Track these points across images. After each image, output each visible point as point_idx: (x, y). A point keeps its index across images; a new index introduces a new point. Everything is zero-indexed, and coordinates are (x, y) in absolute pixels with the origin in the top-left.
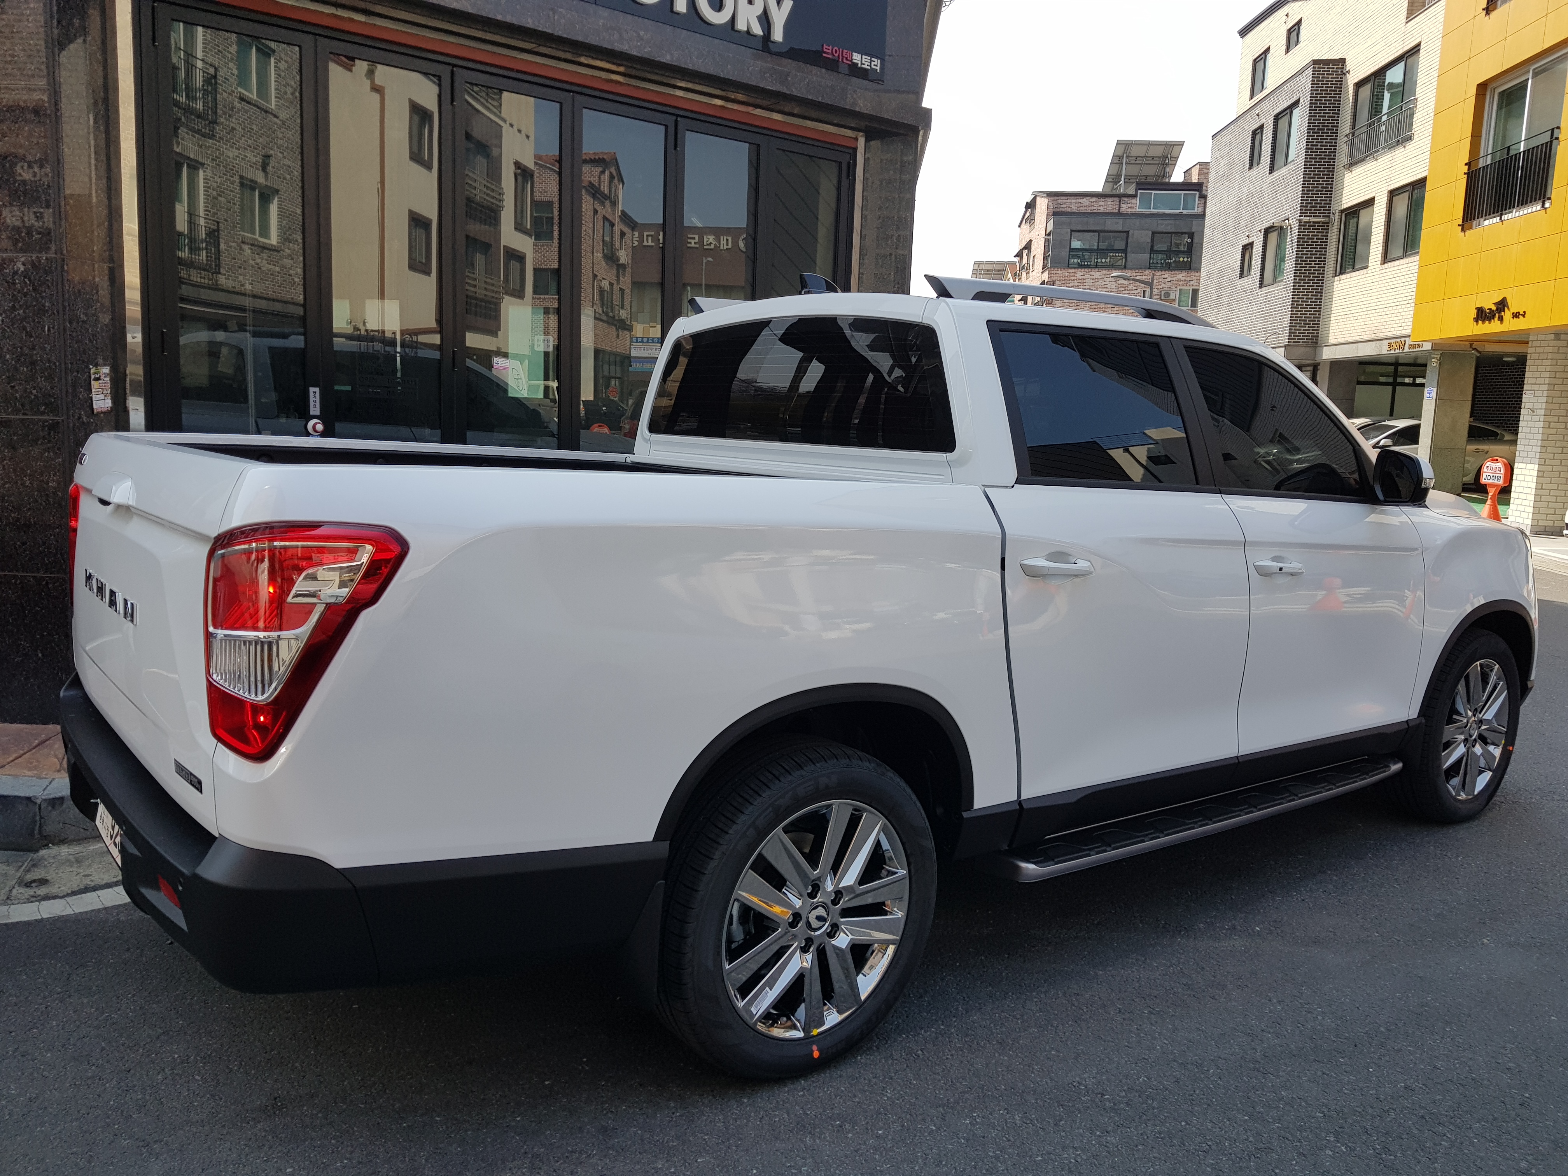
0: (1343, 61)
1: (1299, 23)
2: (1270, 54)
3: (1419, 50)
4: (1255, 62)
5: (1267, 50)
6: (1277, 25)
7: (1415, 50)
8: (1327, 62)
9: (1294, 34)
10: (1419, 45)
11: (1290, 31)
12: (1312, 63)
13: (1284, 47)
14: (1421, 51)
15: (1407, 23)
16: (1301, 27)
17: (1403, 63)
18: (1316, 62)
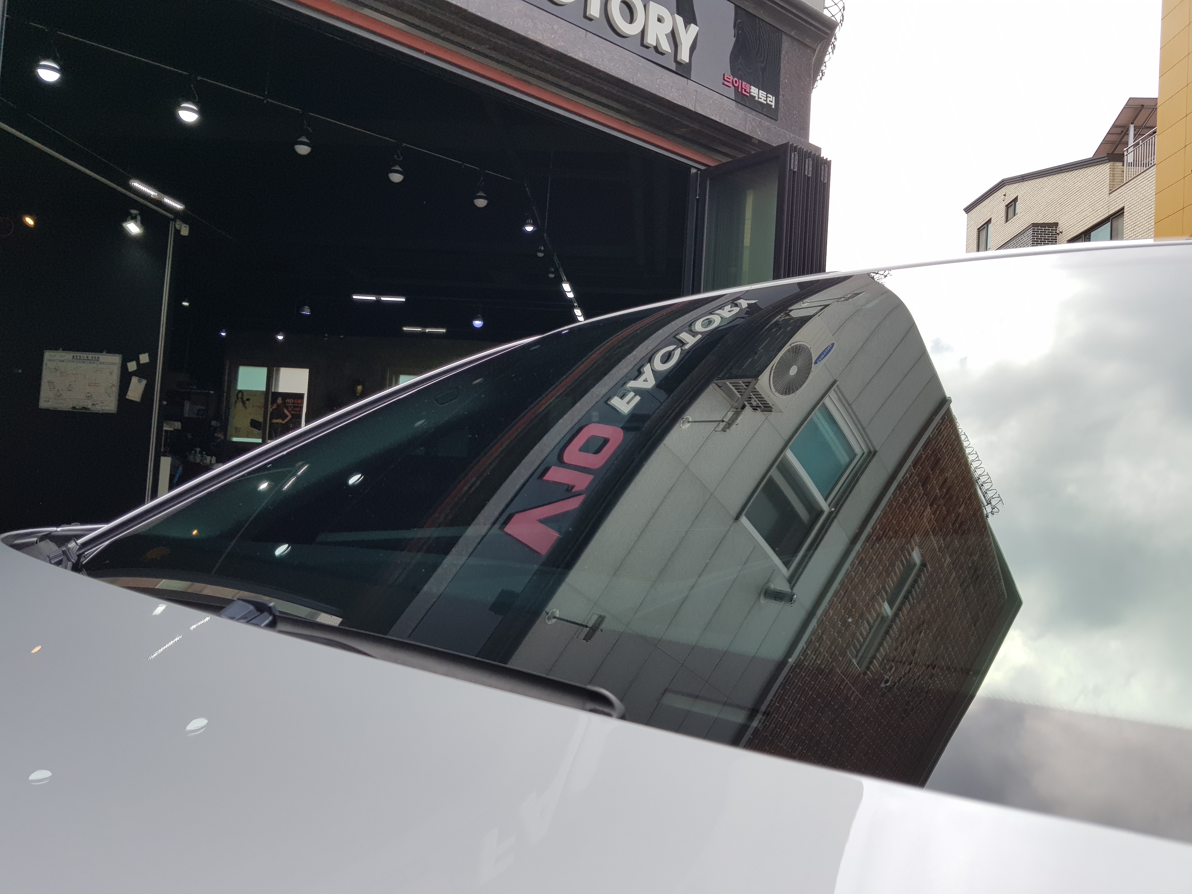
0: (1056, 224)
1: (1015, 200)
2: (991, 224)
3: (1123, 212)
4: (979, 230)
5: (989, 221)
6: (998, 203)
7: (1120, 213)
8: (1044, 225)
9: (1011, 210)
10: (1123, 209)
11: (1008, 206)
12: (1032, 226)
13: (1004, 218)
14: (1125, 214)
15: (1110, 194)
16: (1017, 203)
17: (1109, 223)
18: (1034, 225)
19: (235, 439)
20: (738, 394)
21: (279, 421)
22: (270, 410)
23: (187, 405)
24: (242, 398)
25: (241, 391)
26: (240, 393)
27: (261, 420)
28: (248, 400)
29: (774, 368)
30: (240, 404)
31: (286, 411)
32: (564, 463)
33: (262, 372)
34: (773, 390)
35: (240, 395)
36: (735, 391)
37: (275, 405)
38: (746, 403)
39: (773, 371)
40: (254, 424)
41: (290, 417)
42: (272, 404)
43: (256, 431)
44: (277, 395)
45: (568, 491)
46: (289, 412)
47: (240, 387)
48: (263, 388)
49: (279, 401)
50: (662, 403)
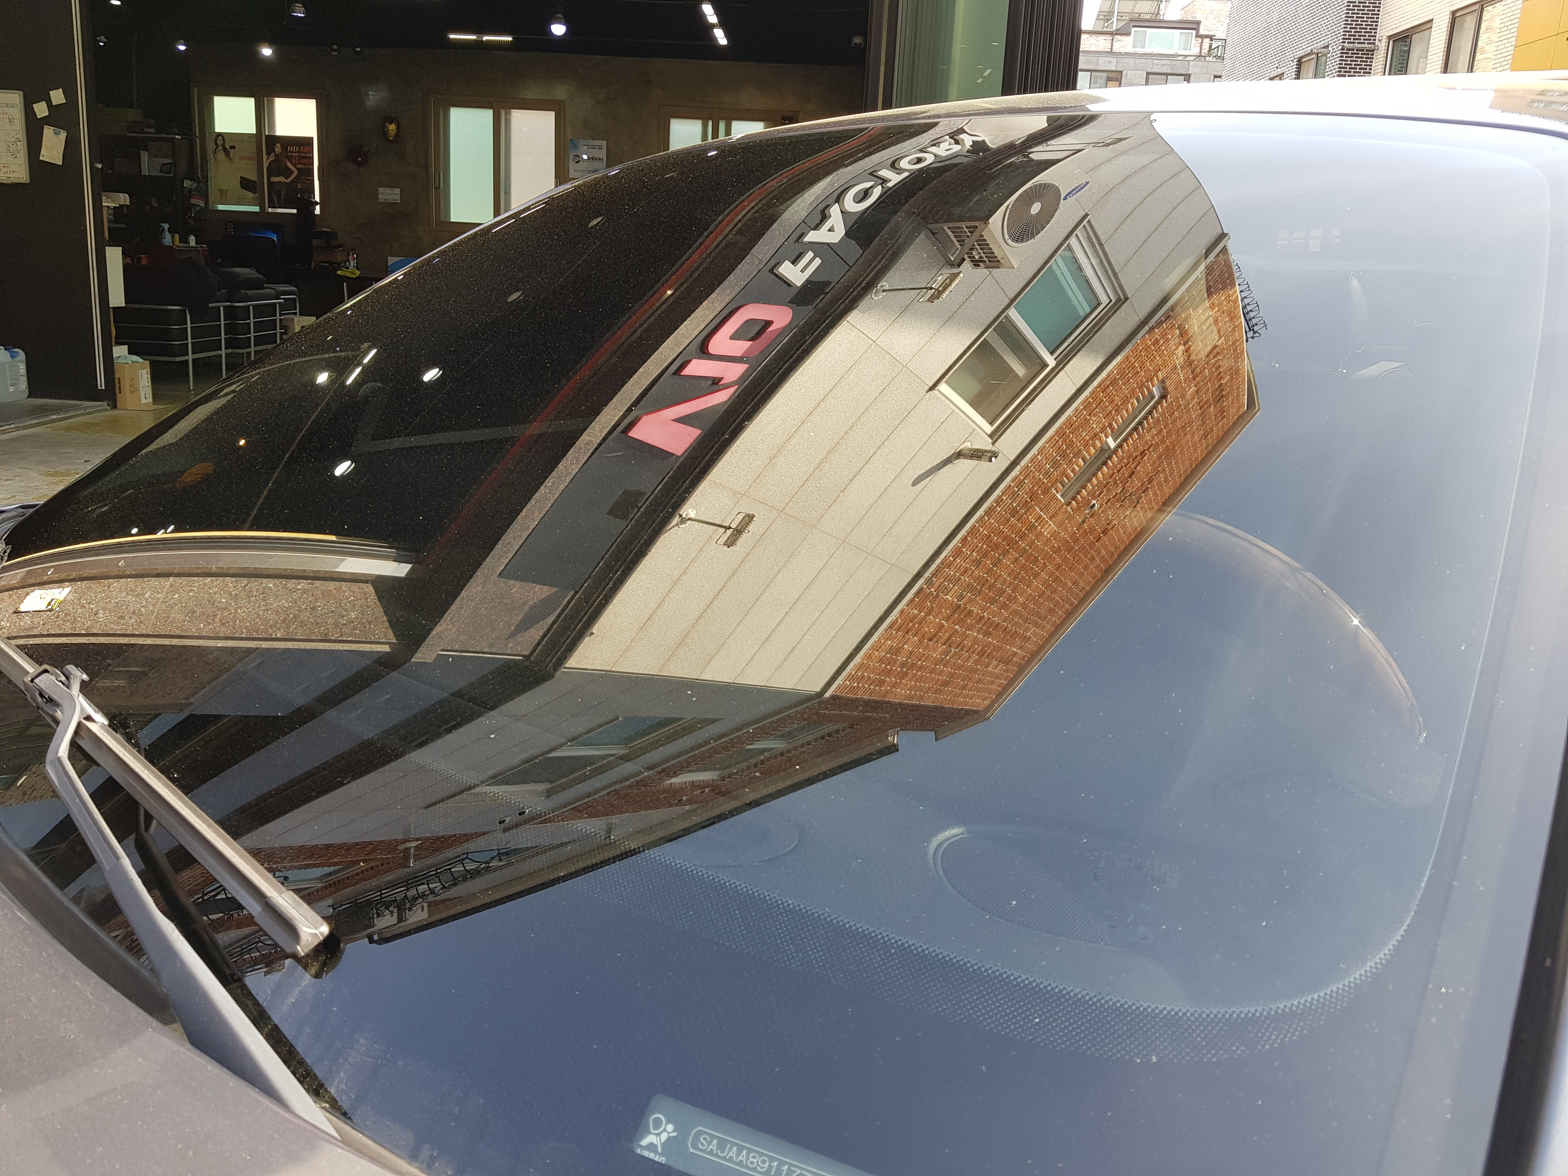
19: (221, 207)
20: (957, 244)
21: (282, 179)
22: (266, 165)
23: (144, 156)
24: (223, 145)
25: (220, 135)
26: (220, 138)
27: (252, 176)
28: (233, 147)
29: (1010, 207)
30: (221, 155)
31: (289, 164)
32: (711, 354)
33: (249, 103)
34: (1007, 237)
35: (220, 142)
36: (954, 240)
37: (273, 155)
38: (966, 257)
39: (1008, 210)
40: (246, 184)
41: (296, 172)
42: (268, 154)
43: (250, 195)
44: (273, 140)
45: (715, 383)
46: (295, 165)
47: (218, 129)
48: (252, 129)
49: (278, 149)
50: (851, 267)
